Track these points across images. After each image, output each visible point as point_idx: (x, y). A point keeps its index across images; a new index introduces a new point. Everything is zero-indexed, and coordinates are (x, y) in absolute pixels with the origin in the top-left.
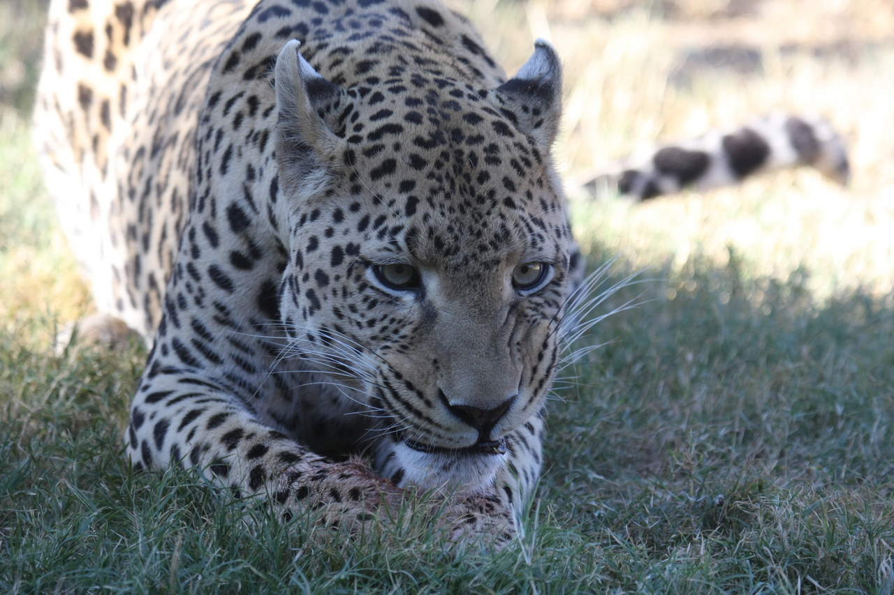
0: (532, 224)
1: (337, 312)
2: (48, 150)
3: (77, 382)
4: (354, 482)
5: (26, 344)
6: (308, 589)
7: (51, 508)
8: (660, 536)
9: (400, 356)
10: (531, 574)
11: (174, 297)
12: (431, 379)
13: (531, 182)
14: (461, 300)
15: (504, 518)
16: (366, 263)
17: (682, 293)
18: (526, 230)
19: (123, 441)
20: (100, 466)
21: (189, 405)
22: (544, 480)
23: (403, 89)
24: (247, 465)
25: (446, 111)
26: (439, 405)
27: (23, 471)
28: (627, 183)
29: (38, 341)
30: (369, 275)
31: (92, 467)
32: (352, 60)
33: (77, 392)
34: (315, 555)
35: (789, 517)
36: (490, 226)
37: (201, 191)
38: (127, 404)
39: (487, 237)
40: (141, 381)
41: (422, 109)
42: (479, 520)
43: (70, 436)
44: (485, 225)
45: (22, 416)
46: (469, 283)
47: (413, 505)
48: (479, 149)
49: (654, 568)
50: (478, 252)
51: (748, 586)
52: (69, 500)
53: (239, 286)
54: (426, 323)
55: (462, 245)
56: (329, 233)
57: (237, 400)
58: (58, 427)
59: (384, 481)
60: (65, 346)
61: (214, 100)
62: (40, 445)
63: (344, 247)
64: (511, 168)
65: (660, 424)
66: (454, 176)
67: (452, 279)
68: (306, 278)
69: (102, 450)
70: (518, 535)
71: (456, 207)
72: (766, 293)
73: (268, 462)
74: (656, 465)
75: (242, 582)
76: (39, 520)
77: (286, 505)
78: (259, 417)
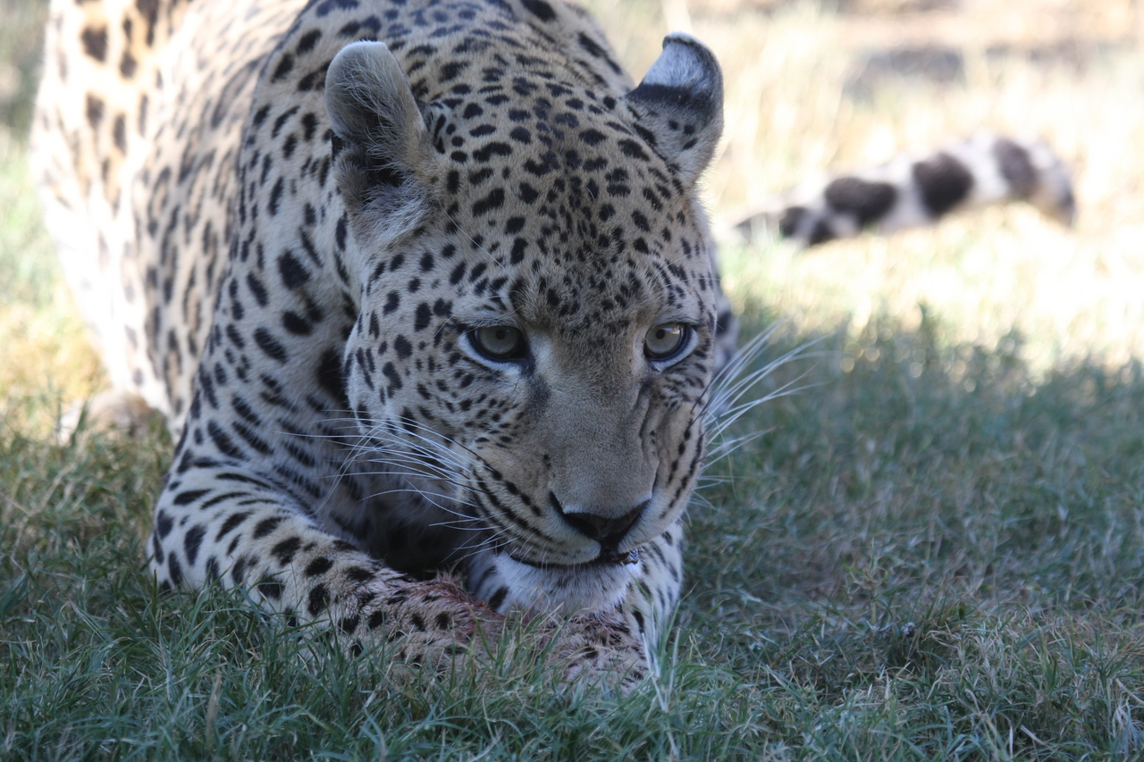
0: (669, 273)
1: (423, 391)
2: (49, 180)
3: (87, 478)
4: (442, 606)
5: (22, 428)
6: (383, 742)
7: (53, 638)
8: (833, 675)
9: (500, 451)
10: (668, 724)
11: (210, 368)
12: (540, 479)
13: (670, 217)
14: (581, 373)
15: (633, 652)
16: (460, 327)
17: (861, 363)
18: (662, 281)
19: (145, 554)
20: (117, 585)
21: (230, 507)
22: (685, 604)
23: (505, 98)
24: (306, 584)
25: (559, 127)
26: (551, 514)
27: (18, 592)
28: (791, 224)
29: (37, 425)
30: (463, 343)
31: (107, 587)
32: (437, 61)
33: (87, 489)
34: (392, 699)
35: (998, 650)
36: (616, 276)
37: (244, 233)
38: (150, 505)
39: (612, 290)
40: (169, 476)
41: (531, 124)
42: (601, 654)
43: (78, 546)
44: (609, 275)
45: (16, 521)
46: (591, 352)
47: (518, 634)
48: (599, 177)
49: (825, 715)
50: (601, 310)
51: (946, 739)
52: (76, 629)
53: (294, 355)
54: (535, 406)
55: (582, 301)
56: (414, 286)
57: (291, 500)
58: (62, 535)
59: (481, 605)
60: (72, 431)
61: (261, 116)
62: (39, 558)
63: (431, 305)
64: (643, 199)
65: (833, 532)
66: (570, 210)
67: (570, 345)
68: (383, 348)
69: (119, 565)
70: (652, 673)
71: (573, 253)
72: (969, 364)
73: (333, 580)
74: (828, 585)
75: (298, 734)
76: (38, 654)
77: (354, 636)
78: (320, 523)
